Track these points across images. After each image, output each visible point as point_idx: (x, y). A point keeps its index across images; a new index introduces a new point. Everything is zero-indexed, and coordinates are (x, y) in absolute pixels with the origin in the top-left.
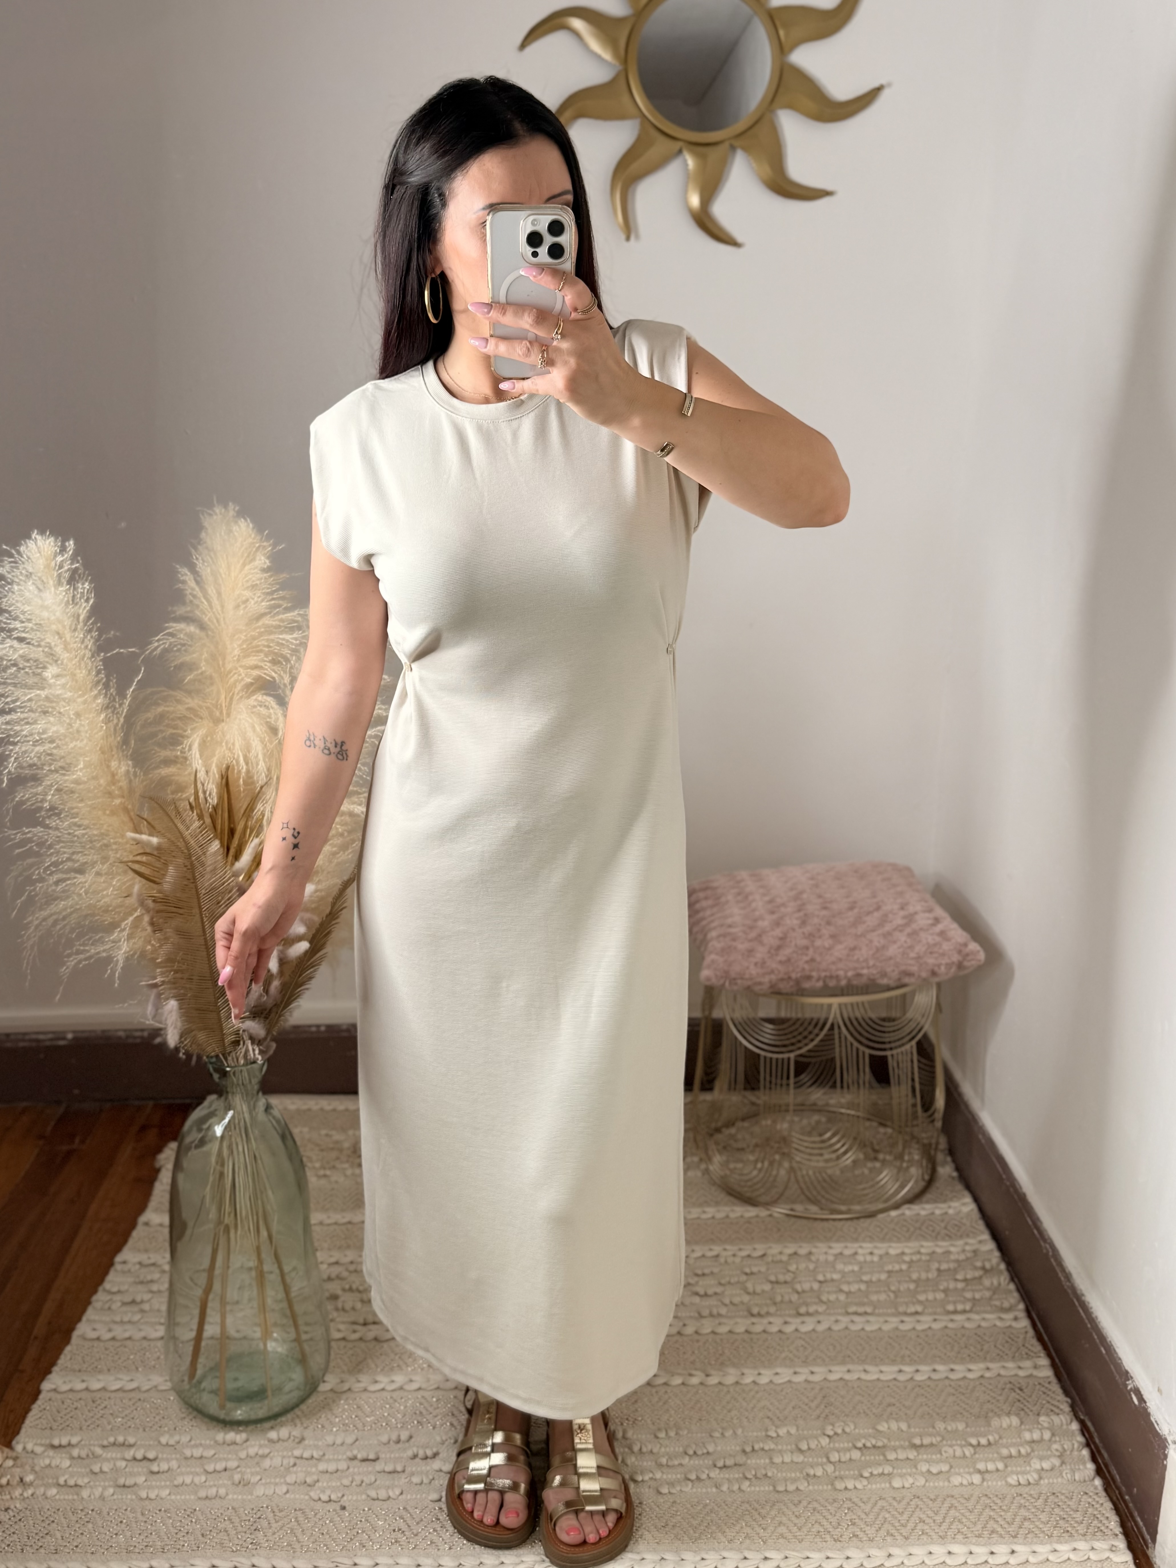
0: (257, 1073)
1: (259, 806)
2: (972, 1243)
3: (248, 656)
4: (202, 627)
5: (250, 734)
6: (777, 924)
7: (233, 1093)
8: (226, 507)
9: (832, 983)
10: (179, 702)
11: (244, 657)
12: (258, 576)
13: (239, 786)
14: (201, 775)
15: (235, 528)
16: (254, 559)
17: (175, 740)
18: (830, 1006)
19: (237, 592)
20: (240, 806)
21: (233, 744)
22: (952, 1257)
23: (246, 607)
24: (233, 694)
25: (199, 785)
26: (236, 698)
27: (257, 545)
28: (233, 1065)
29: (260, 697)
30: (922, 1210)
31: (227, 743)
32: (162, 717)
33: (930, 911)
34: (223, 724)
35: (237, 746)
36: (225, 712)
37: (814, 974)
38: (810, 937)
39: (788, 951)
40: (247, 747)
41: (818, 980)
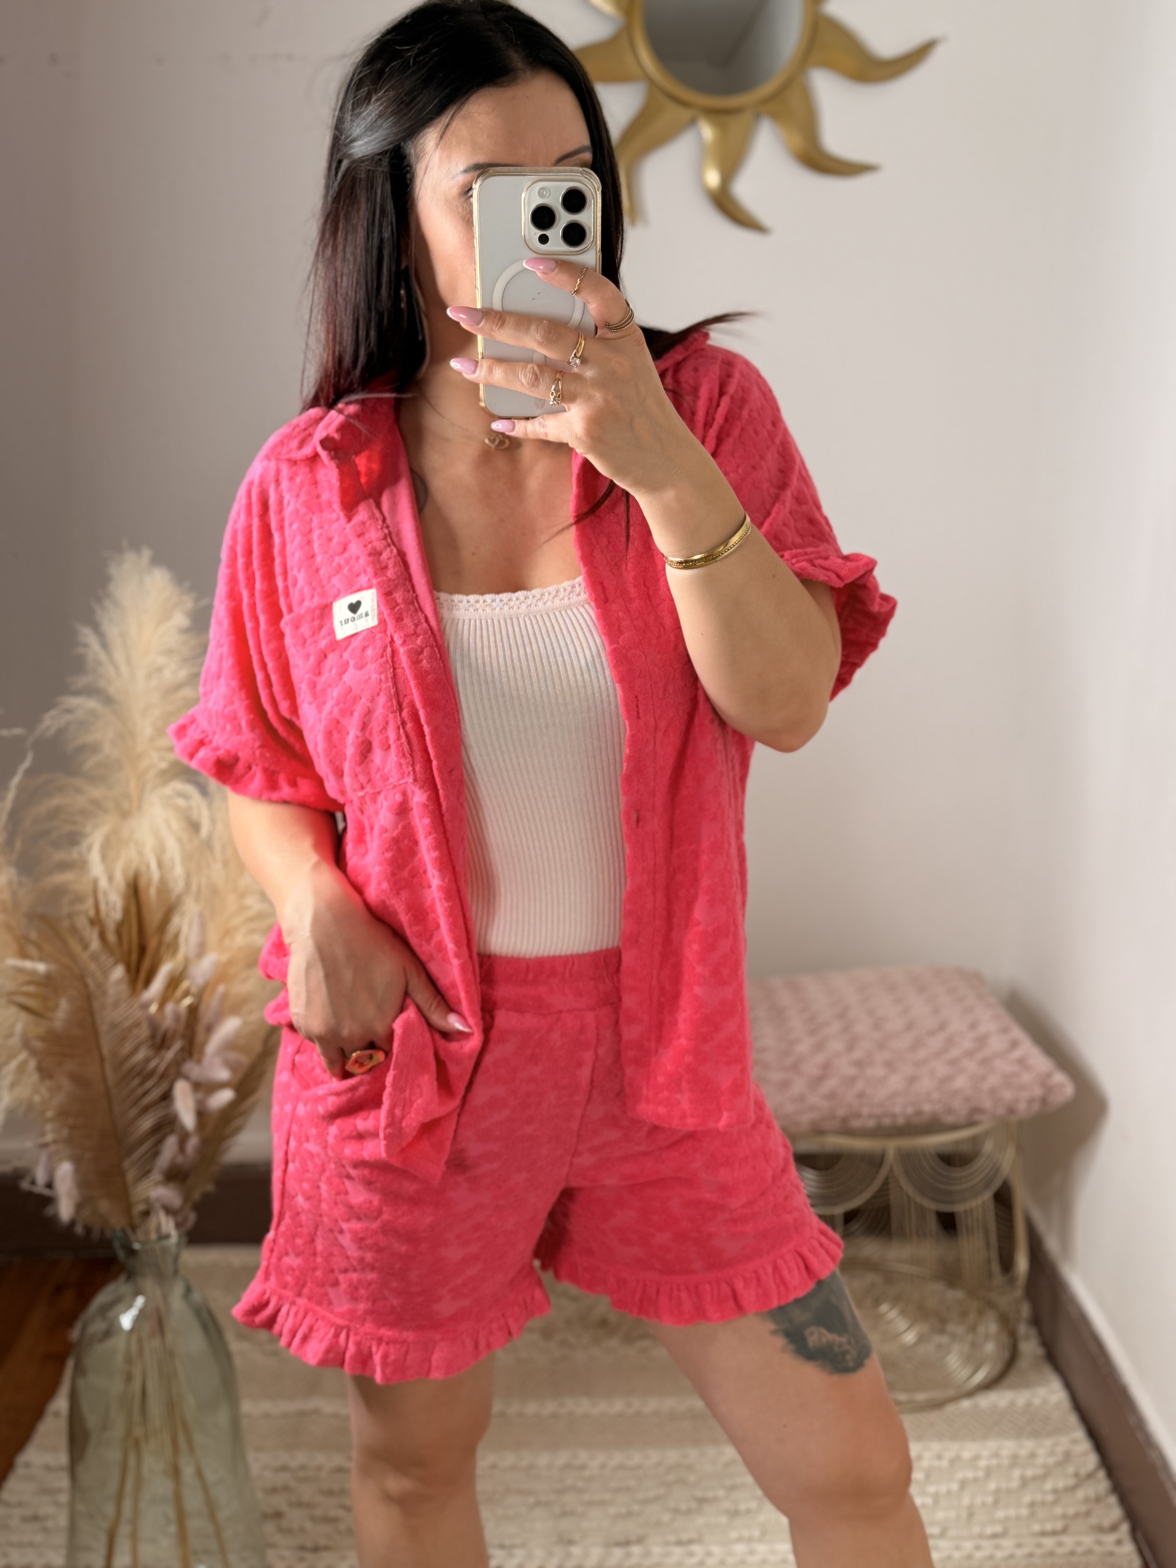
1: (176, 921)
2: (1063, 1442)
4: (108, 700)
5: (164, 831)
6: (819, 1047)
8: (138, 552)
9: (887, 1121)
10: (78, 791)
12: (175, 638)
13: (150, 895)
14: (103, 883)
15: (148, 580)
16: (169, 618)
17: (73, 839)
18: (884, 1150)
19: (150, 658)
20: (153, 918)
21: (144, 845)
22: (1040, 1460)
23: (161, 676)
24: (145, 782)
25: (101, 896)
26: (149, 786)
27: (175, 600)
28: (142, 1241)
29: (178, 785)
30: (999, 1399)
31: (136, 843)
32: (55, 813)
33: (1005, 1031)
34: (132, 819)
35: (149, 847)
36: (134, 804)
37: (865, 1111)
38: (859, 1064)
39: (832, 1083)
40: (160, 850)
41: (870, 1116)
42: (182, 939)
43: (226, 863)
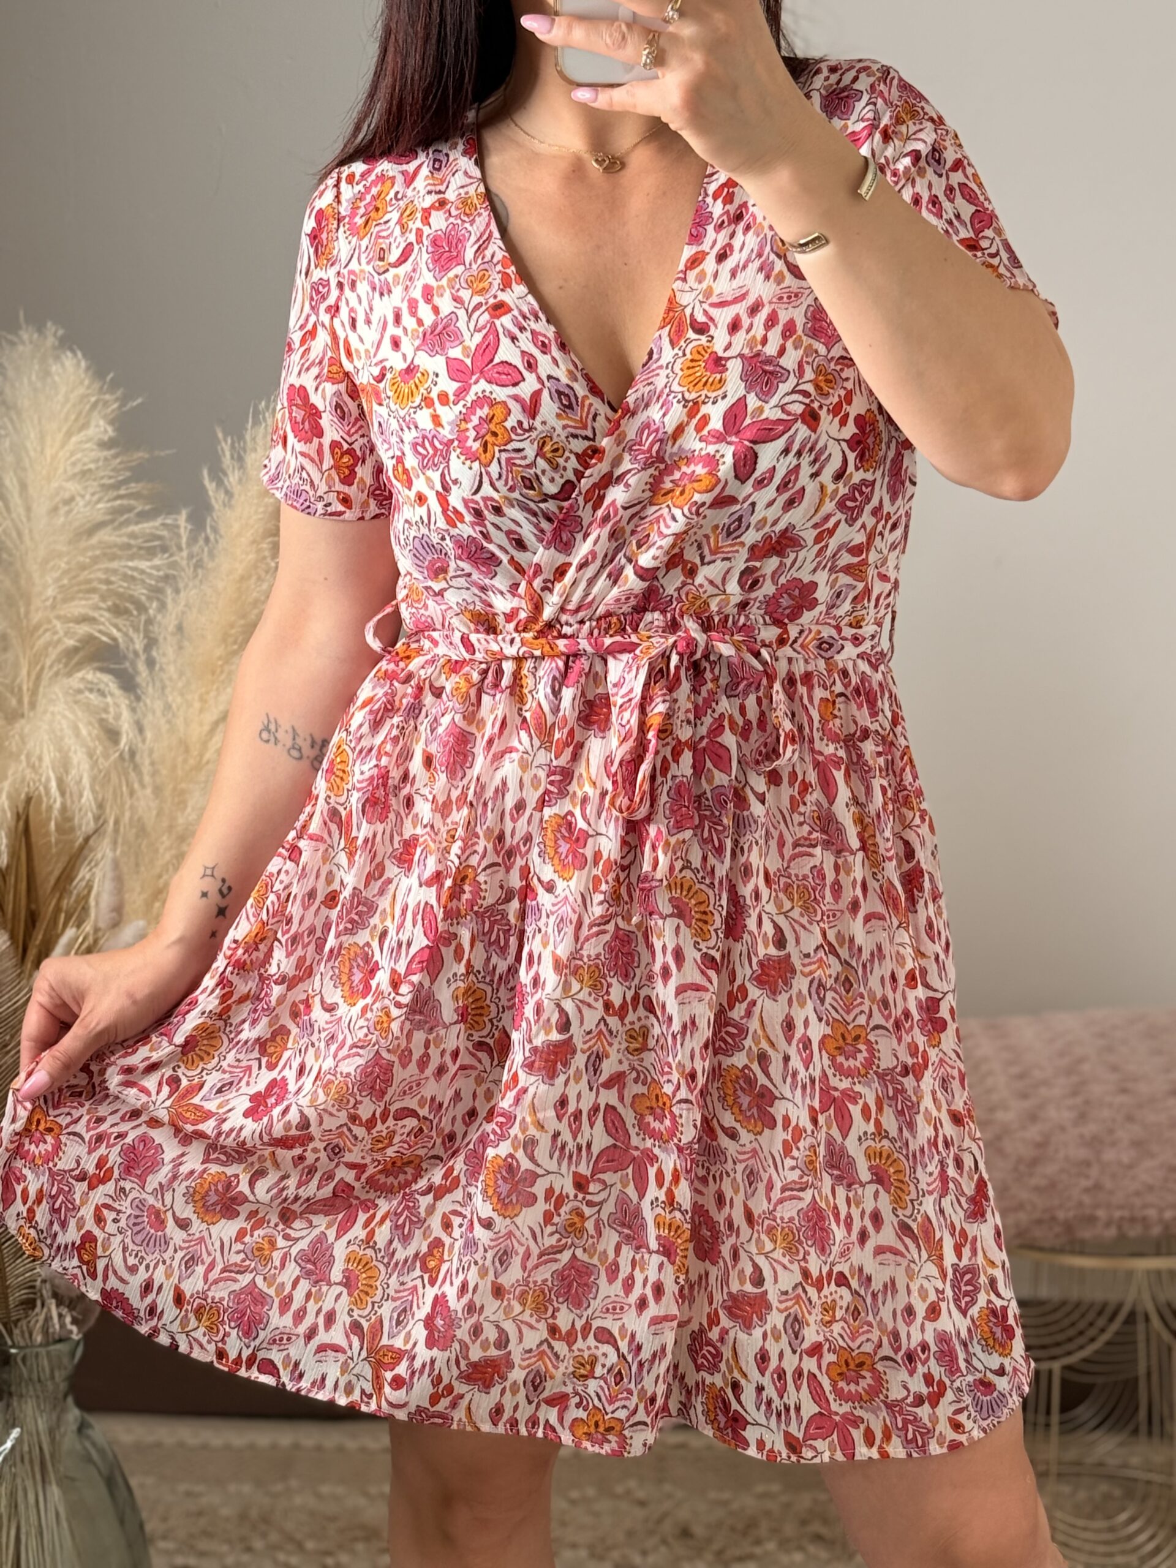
0: (66, 1361)
1: (84, 873)
3: (73, 599)
5: (70, 741)
6: (1033, 1117)
7: (21, 1396)
8: (40, 329)
9: (1134, 1232)
11: (65, 600)
12: (93, 455)
13: (47, 834)
15: (54, 368)
16: (85, 426)
18: (1130, 1274)
19: (55, 485)
20: (49, 871)
21: (40, 759)
23: (69, 512)
24: (42, 669)
26: (47, 675)
27: (93, 399)
28: (22, 1344)
29: (89, 674)
31: (28, 756)
34: (23, 722)
35: (47, 761)
36: (26, 700)
37: (1101, 1213)
38: (1094, 1143)
39: (1050, 1169)
40: (64, 765)
41: (1108, 1224)
42: (92, 902)
43: (158, 790)
